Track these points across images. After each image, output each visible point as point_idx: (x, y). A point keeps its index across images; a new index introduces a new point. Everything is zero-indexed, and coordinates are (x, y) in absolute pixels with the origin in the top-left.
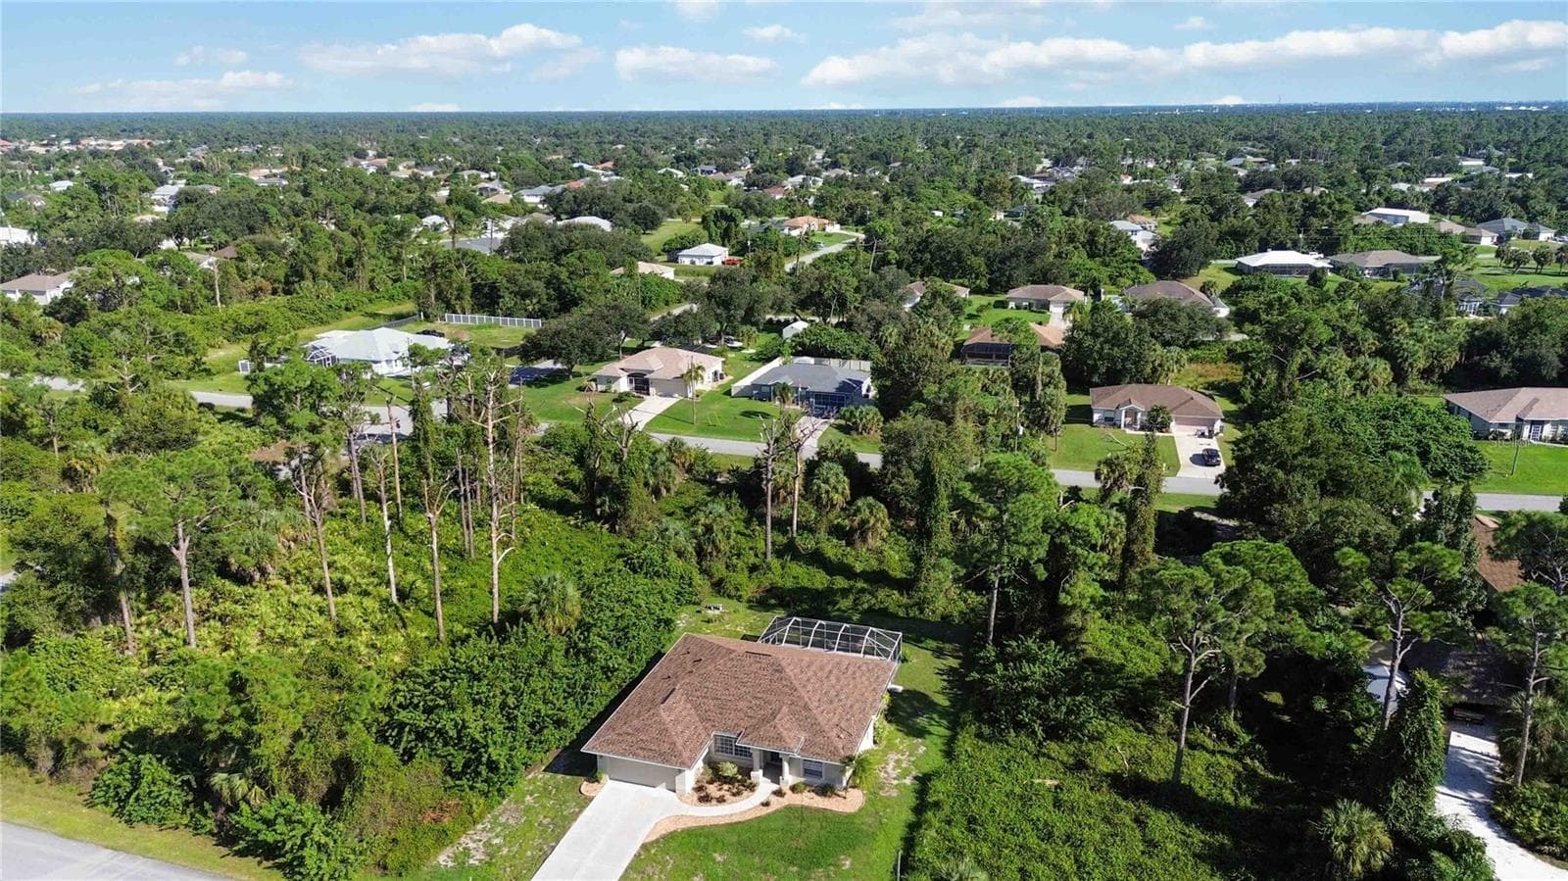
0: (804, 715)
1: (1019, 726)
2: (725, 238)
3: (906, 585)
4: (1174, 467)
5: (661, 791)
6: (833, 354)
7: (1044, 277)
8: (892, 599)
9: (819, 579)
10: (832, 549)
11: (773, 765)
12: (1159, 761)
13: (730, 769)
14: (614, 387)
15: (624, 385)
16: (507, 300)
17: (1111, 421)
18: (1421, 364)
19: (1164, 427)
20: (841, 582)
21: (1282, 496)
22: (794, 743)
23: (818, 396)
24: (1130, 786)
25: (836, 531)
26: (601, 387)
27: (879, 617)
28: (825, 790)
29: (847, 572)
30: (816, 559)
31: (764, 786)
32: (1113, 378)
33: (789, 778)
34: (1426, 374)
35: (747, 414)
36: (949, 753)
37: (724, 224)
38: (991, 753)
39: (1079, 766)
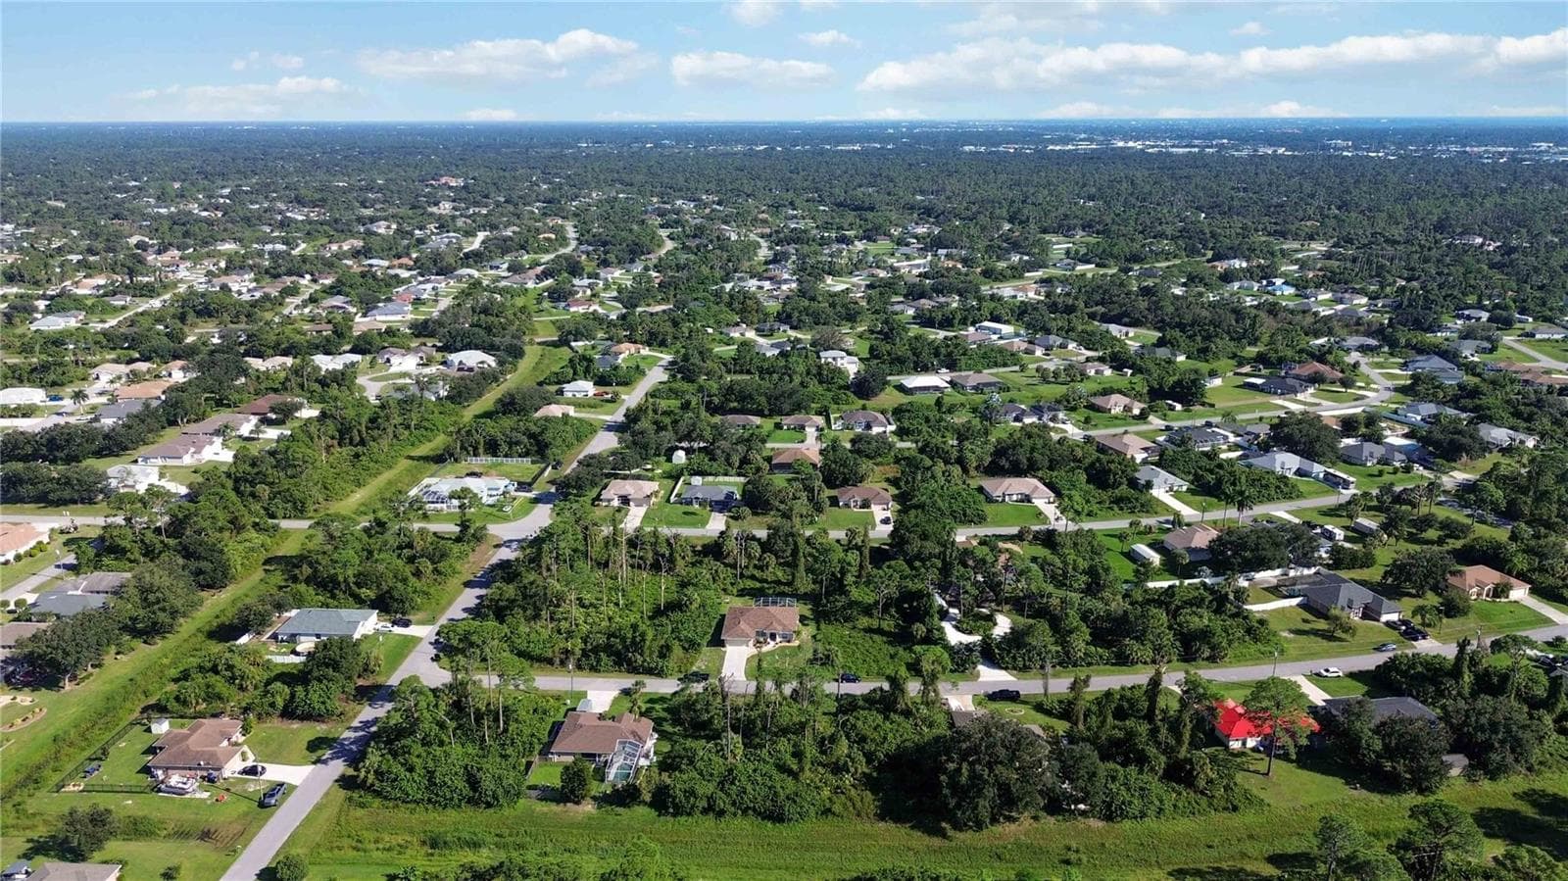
0: (779, 622)
1: (836, 620)
2: (587, 374)
3: (789, 584)
4: (874, 526)
5: (744, 647)
6: (710, 474)
7: (798, 408)
8: (787, 589)
9: (758, 585)
10: (758, 573)
11: (773, 637)
12: (875, 624)
13: (762, 639)
14: (612, 503)
15: (616, 503)
16: (505, 448)
17: (847, 505)
18: (974, 465)
19: (869, 507)
20: (766, 585)
21: (907, 542)
22: (779, 630)
23: (717, 503)
24: (869, 630)
25: (755, 566)
26: (604, 504)
27: (783, 595)
28: (789, 642)
29: (766, 581)
30: (753, 577)
31: (772, 643)
32: (845, 482)
33: (778, 639)
34: (977, 468)
35: (685, 513)
36: (818, 629)
37: (585, 364)
38: (830, 628)
39: (854, 628)
